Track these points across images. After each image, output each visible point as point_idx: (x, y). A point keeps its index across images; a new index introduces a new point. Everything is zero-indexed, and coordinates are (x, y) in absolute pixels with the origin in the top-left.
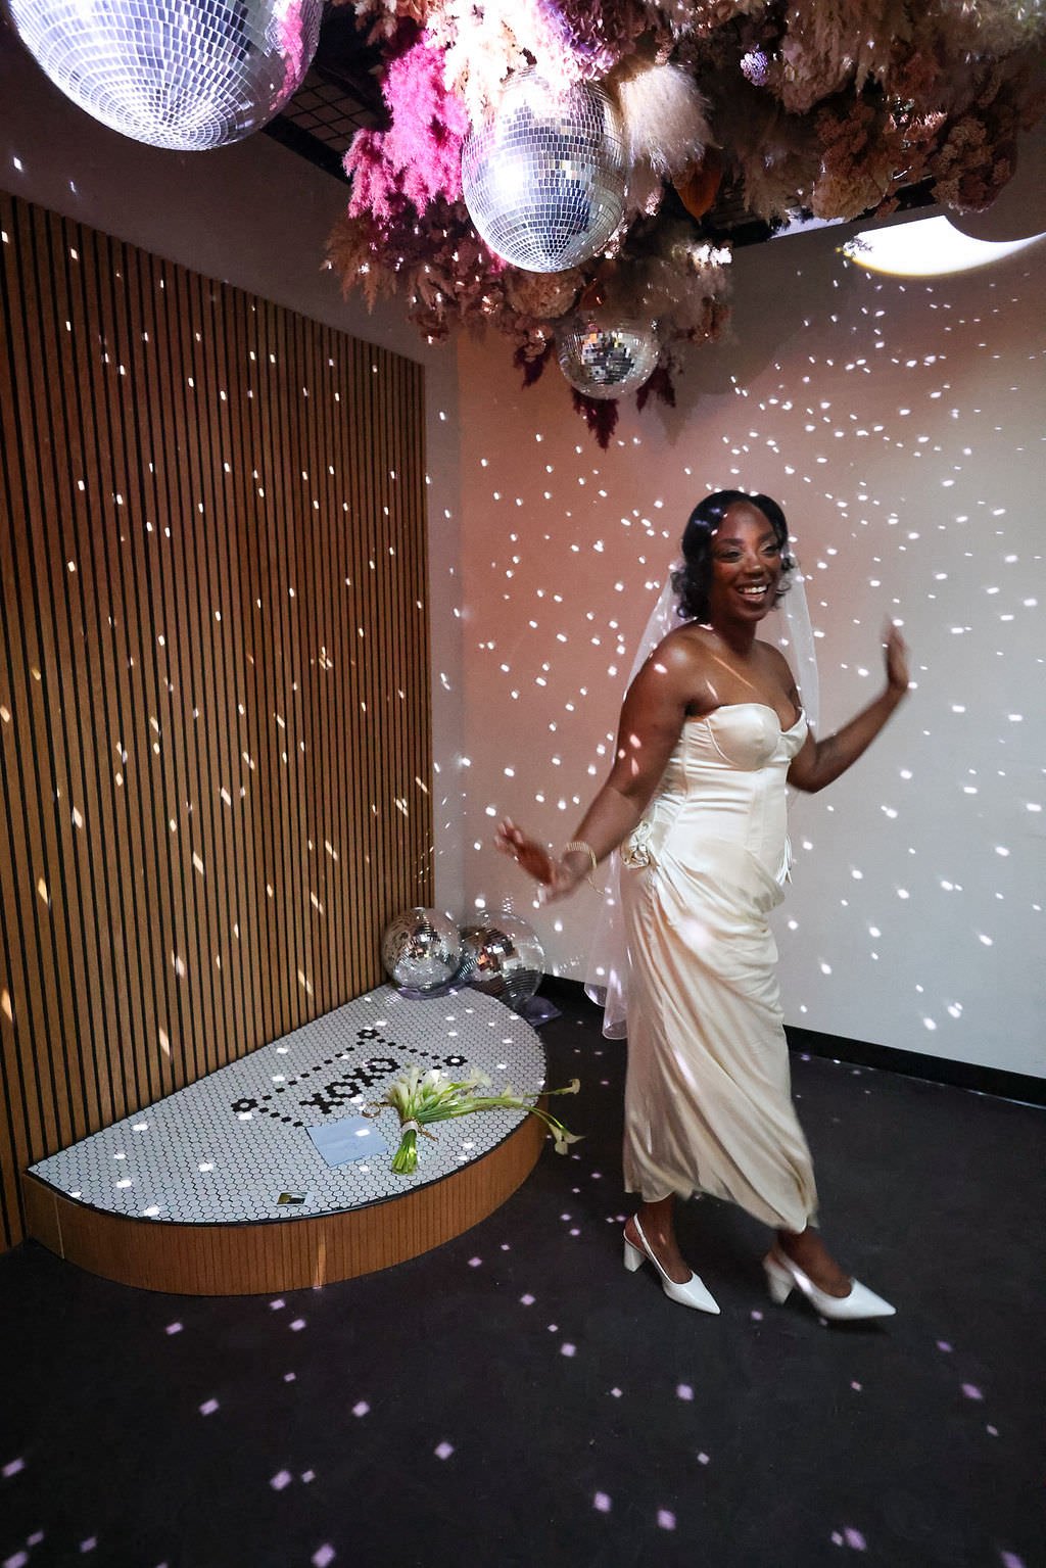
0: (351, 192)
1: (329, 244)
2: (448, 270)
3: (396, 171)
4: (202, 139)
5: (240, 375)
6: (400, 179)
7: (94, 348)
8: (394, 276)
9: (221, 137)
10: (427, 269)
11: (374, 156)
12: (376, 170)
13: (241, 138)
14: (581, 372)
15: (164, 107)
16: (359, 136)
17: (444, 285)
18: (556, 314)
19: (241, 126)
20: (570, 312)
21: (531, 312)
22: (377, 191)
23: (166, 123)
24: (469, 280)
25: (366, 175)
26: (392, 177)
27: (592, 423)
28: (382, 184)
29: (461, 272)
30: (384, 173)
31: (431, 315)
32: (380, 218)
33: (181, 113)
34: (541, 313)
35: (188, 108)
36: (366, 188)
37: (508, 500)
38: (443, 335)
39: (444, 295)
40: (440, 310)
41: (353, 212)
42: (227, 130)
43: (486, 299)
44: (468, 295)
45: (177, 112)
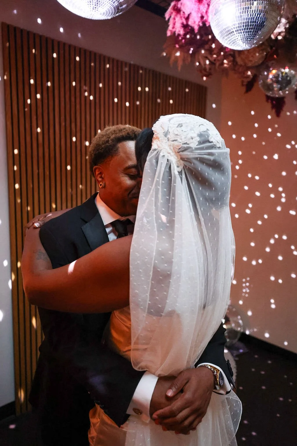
0: (168, 26)
1: (164, 46)
2: (210, 51)
3: (186, 15)
4: (108, 14)
5: (134, 96)
6: (187, 19)
7: (83, 90)
8: (189, 56)
9: (114, 13)
10: (203, 52)
11: (178, 10)
12: (179, 16)
13: (123, 12)
14: (269, 87)
15: (93, 5)
16: (173, 4)
17: (209, 57)
18: (257, 64)
19: (122, 7)
20: (263, 63)
21: (245, 64)
22: (178, 25)
23: (94, 10)
24: (218, 54)
25: (174, 19)
26: (184, 17)
27: (273, 107)
28: (180, 21)
29: (215, 52)
30: (181, 17)
31: (205, 69)
32: (179, 35)
33: (99, 6)
34: (250, 64)
35: (101, 4)
36: (174, 24)
37: (238, 138)
38: (210, 76)
39: (210, 61)
40: (208, 67)
41: (169, 34)
42: (116, 10)
43: (225, 61)
44: (218, 60)
45: (97, 6)
